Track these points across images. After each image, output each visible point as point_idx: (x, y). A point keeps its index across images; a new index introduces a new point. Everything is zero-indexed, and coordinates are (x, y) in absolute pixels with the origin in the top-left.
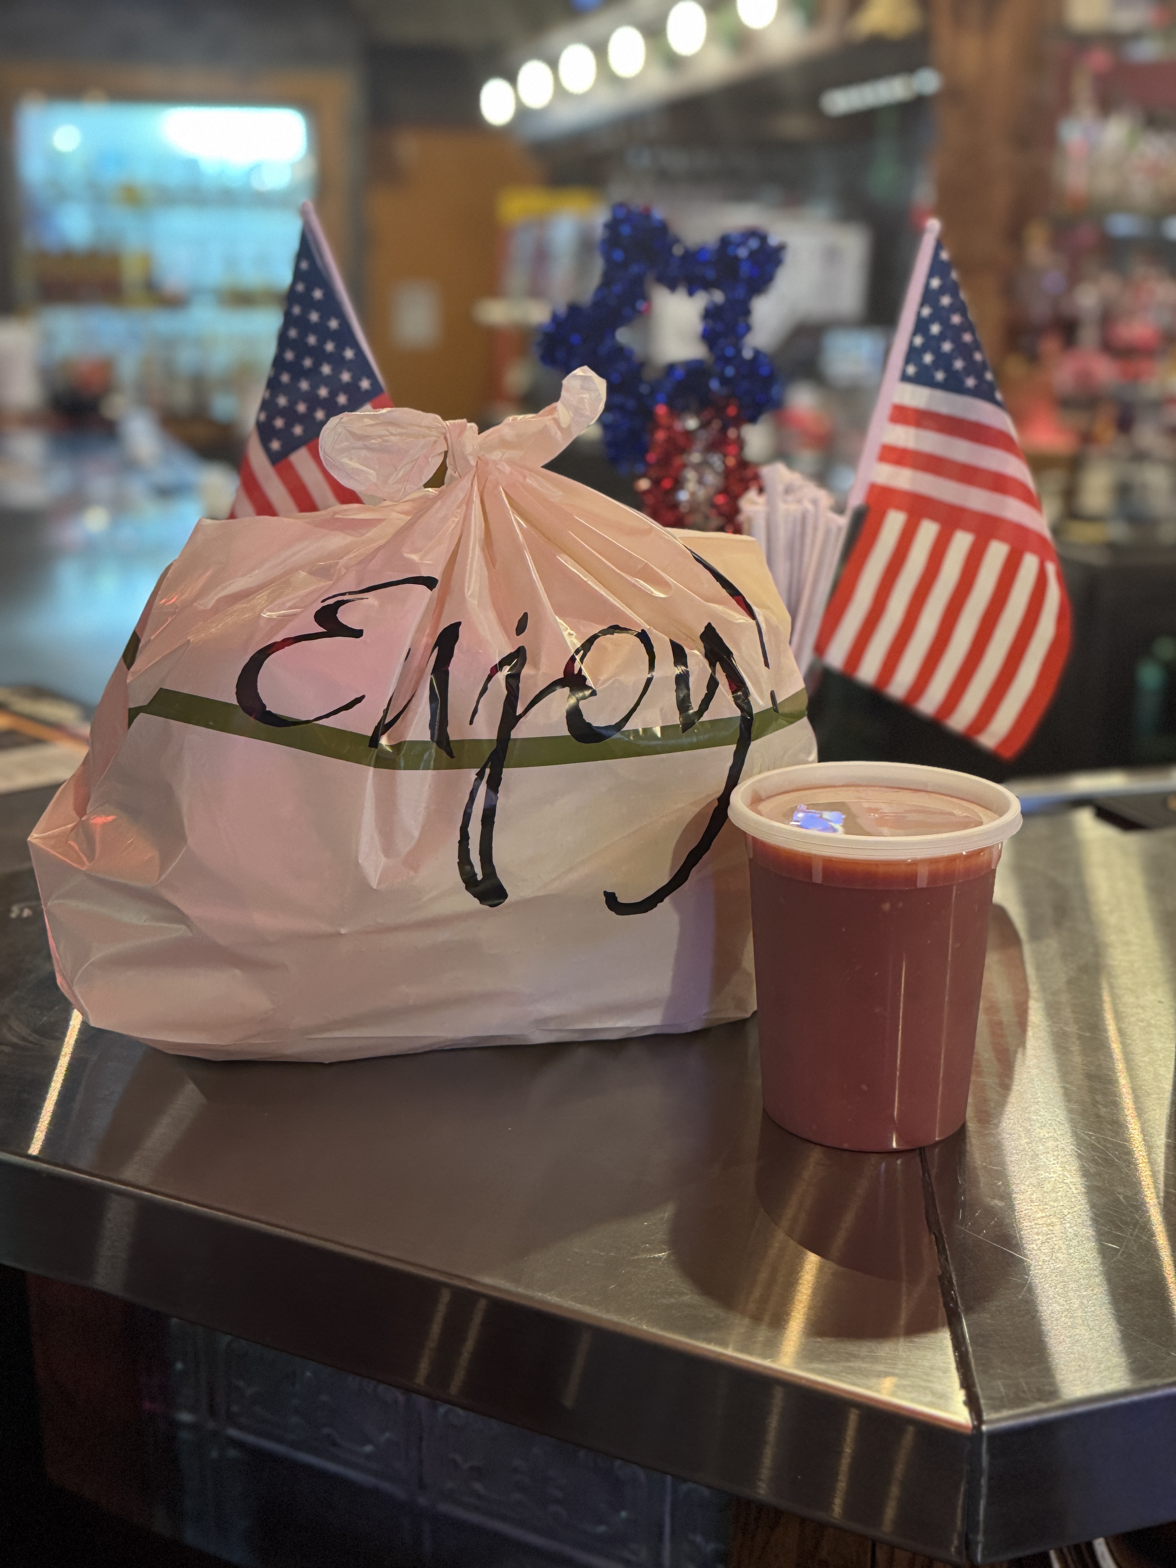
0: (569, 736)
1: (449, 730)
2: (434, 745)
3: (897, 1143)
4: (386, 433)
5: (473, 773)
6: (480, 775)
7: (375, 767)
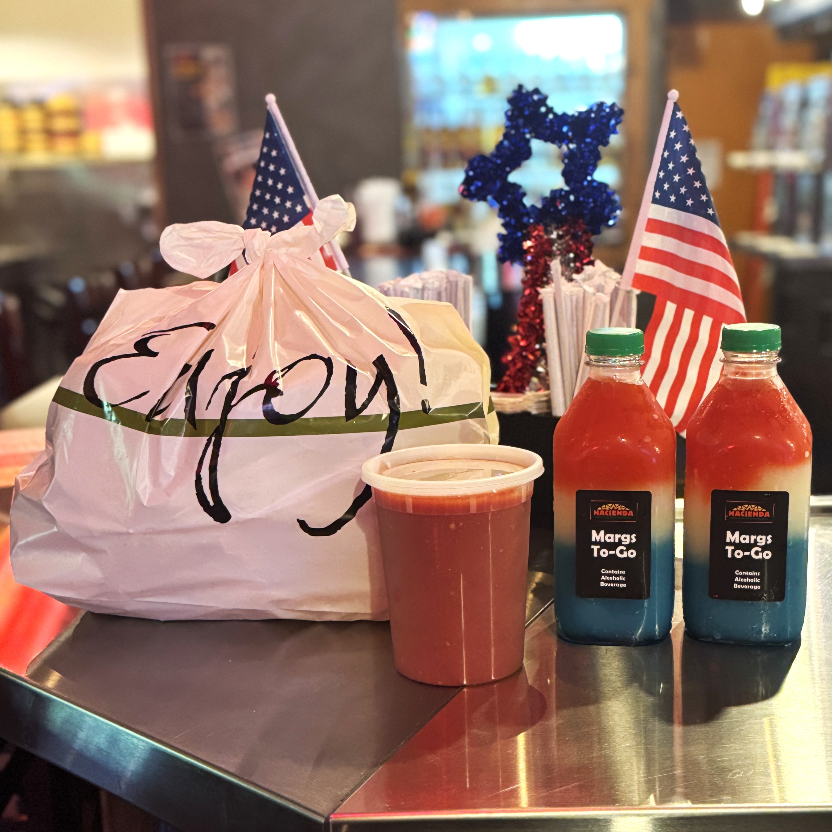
0: (264, 419)
1: (196, 413)
2: (186, 421)
3: (467, 681)
4: (203, 237)
5: (205, 439)
6: (209, 441)
7: (148, 433)
